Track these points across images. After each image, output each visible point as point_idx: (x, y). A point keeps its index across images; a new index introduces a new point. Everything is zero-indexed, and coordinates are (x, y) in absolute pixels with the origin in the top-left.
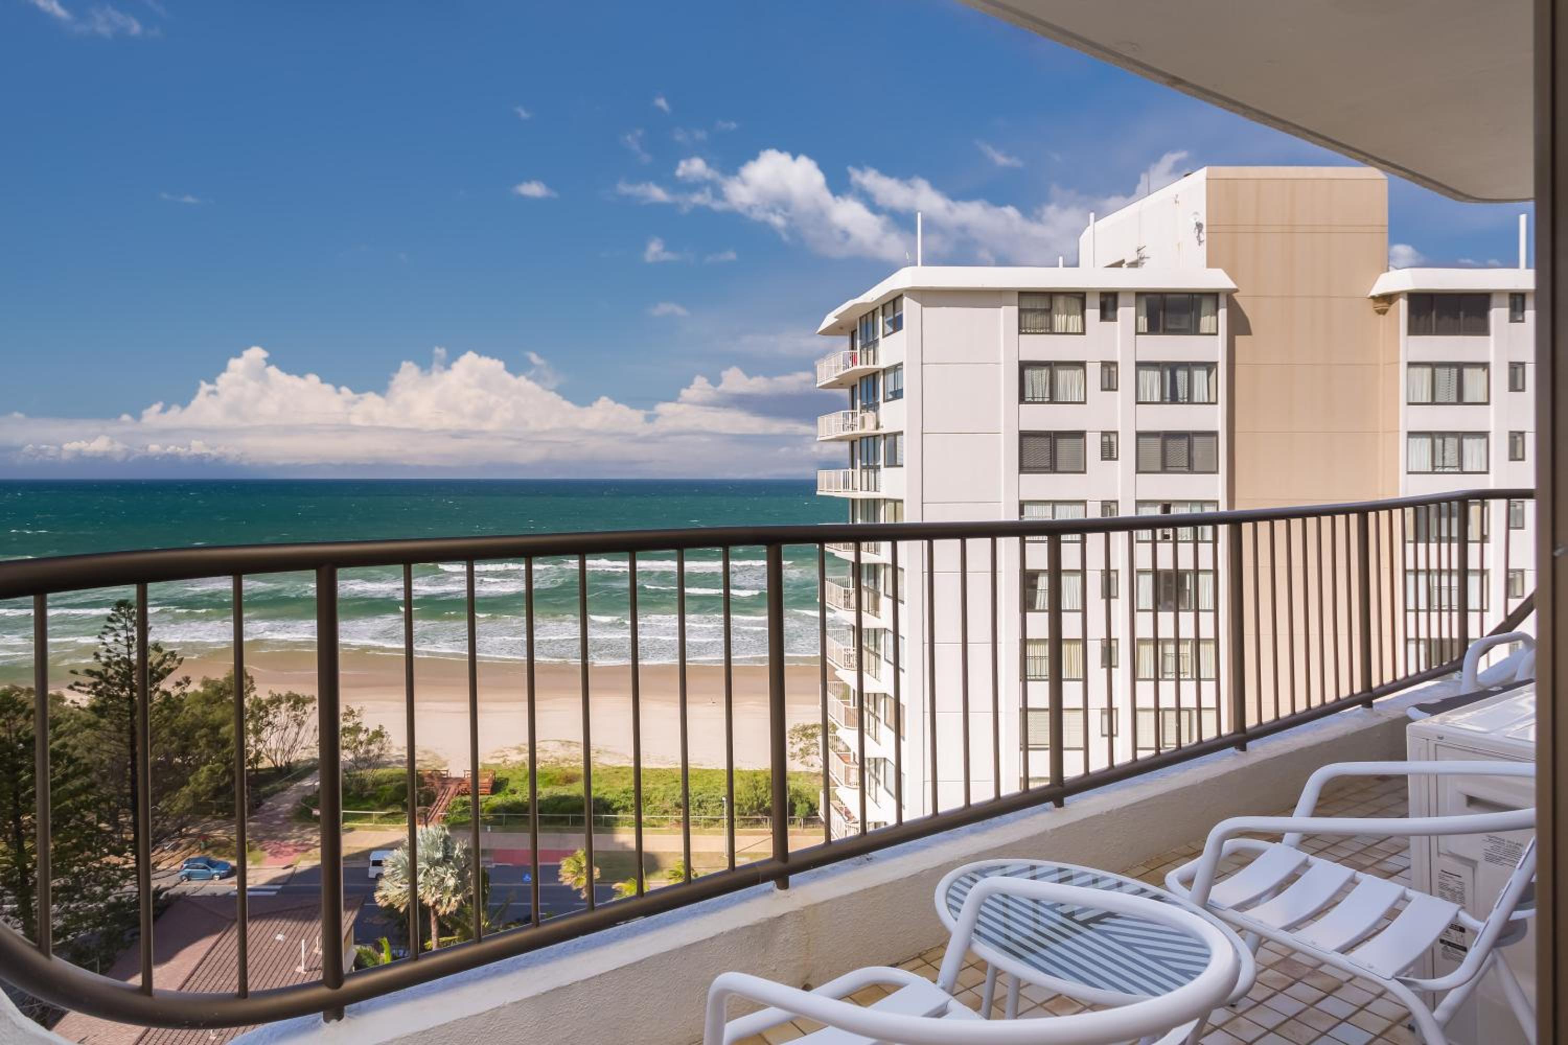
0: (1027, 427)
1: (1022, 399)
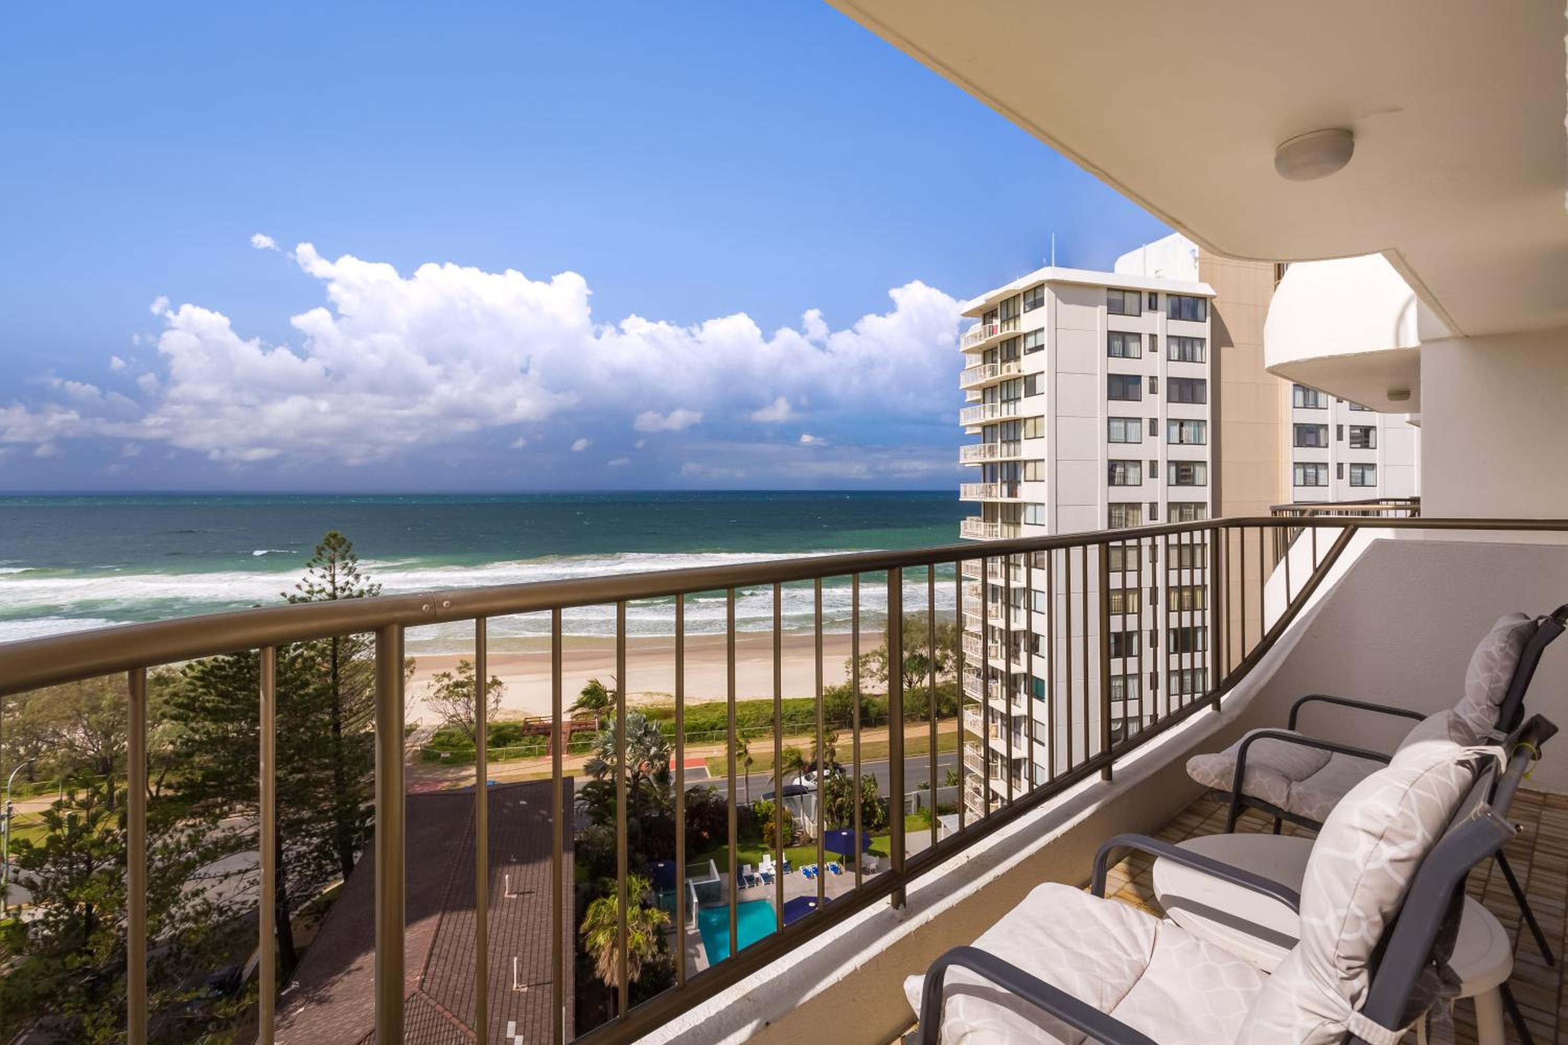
0: (1113, 371)
1: (1109, 355)
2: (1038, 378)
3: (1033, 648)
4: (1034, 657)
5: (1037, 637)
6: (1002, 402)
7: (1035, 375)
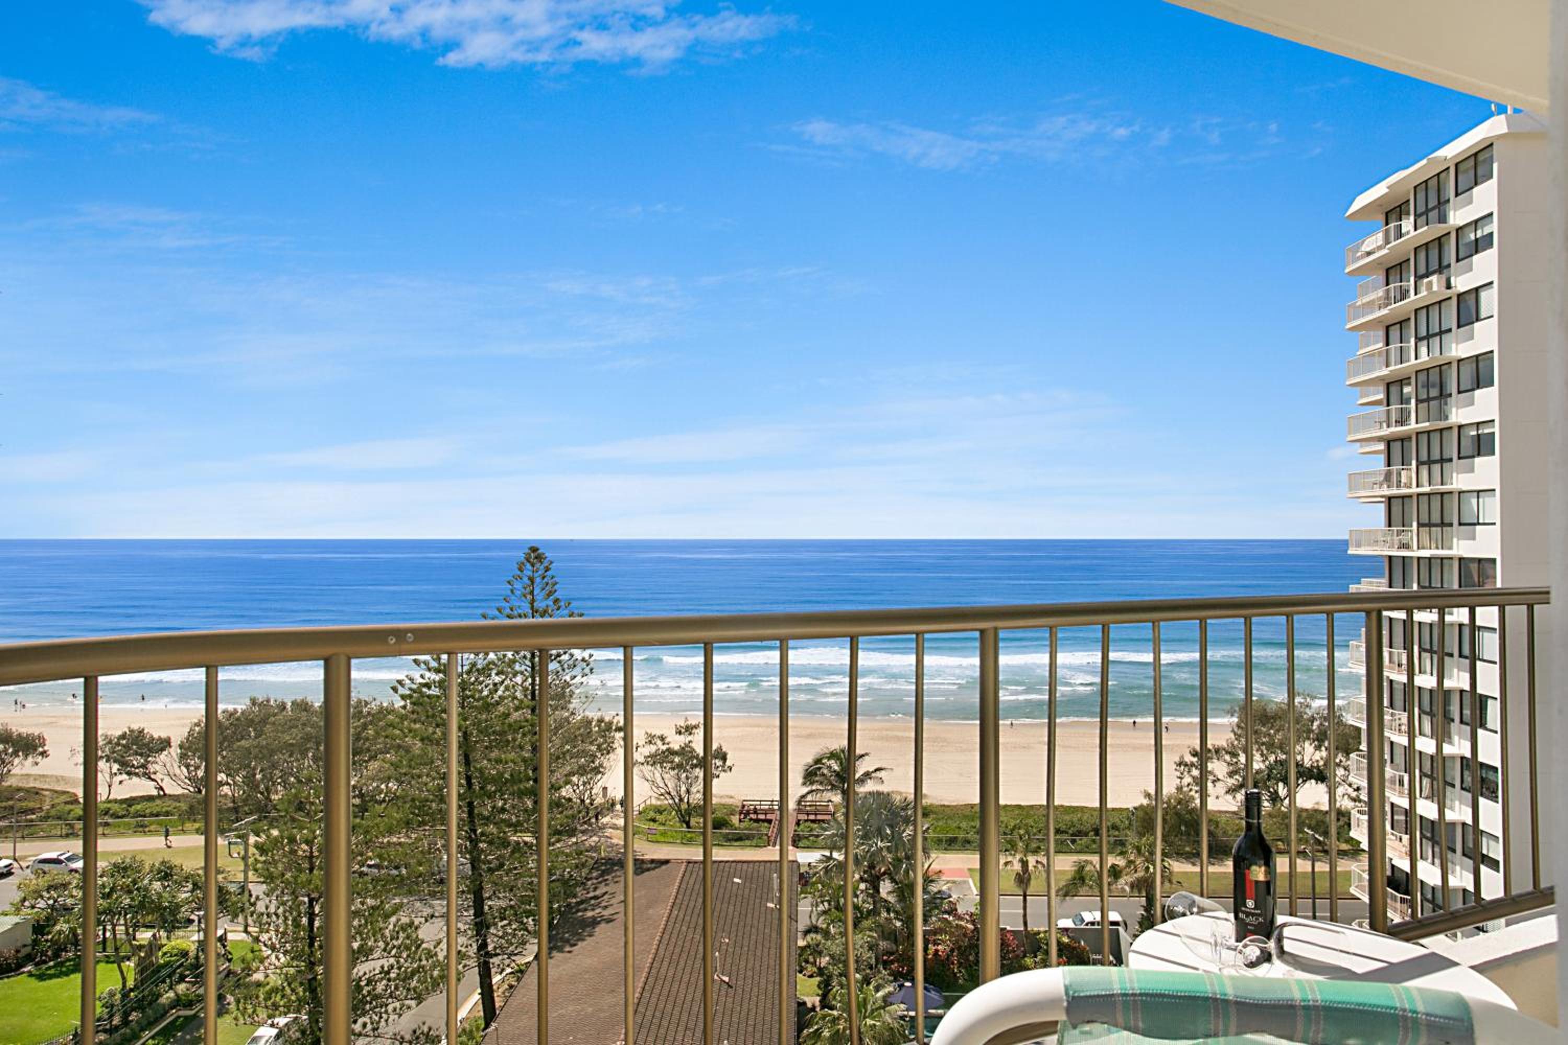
2: (1483, 295)
3: (1479, 720)
4: (1480, 732)
5: (1483, 700)
6: (1418, 339)
7: (1477, 290)
